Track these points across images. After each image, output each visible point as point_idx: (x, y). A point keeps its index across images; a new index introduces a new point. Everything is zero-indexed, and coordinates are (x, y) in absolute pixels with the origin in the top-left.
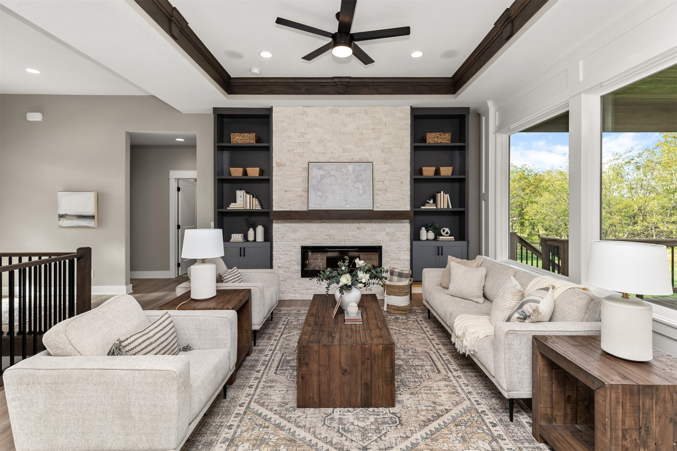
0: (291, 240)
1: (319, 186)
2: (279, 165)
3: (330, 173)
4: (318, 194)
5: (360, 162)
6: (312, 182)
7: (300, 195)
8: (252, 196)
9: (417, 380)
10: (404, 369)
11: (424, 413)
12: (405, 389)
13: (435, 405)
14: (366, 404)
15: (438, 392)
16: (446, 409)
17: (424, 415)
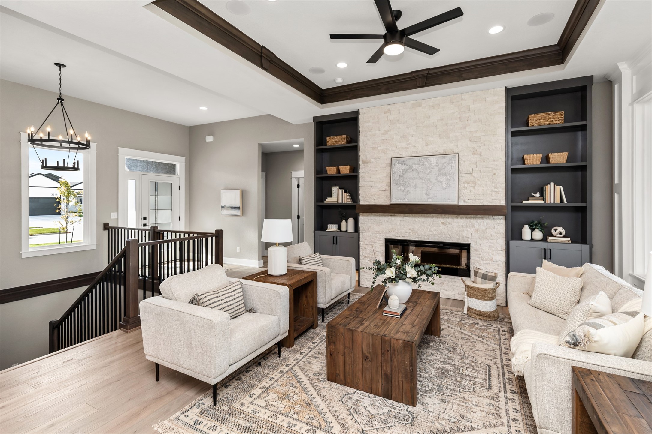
0: (375, 232)
1: (401, 181)
2: (365, 162)
3: (412, 167)
4: (399, 188)
5: (445, 154)
6: (395, 177)
7: (384, 189)
8: (343, 191)
9: (456, 389)
10: (449, 374)
11: (443, 422)
12: (437, 394)
13: (462, 419)
14: (387, 395)
15: (475, 407)
16: (472, 427)
17: (442, 425)
